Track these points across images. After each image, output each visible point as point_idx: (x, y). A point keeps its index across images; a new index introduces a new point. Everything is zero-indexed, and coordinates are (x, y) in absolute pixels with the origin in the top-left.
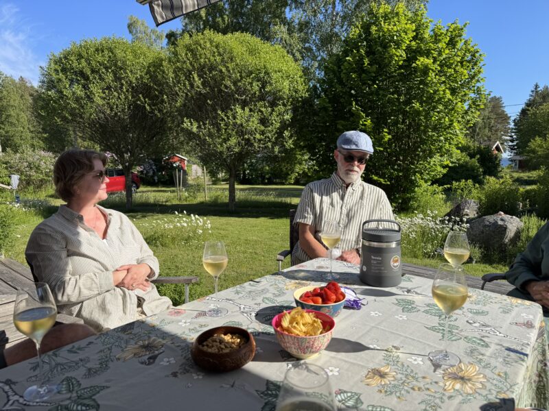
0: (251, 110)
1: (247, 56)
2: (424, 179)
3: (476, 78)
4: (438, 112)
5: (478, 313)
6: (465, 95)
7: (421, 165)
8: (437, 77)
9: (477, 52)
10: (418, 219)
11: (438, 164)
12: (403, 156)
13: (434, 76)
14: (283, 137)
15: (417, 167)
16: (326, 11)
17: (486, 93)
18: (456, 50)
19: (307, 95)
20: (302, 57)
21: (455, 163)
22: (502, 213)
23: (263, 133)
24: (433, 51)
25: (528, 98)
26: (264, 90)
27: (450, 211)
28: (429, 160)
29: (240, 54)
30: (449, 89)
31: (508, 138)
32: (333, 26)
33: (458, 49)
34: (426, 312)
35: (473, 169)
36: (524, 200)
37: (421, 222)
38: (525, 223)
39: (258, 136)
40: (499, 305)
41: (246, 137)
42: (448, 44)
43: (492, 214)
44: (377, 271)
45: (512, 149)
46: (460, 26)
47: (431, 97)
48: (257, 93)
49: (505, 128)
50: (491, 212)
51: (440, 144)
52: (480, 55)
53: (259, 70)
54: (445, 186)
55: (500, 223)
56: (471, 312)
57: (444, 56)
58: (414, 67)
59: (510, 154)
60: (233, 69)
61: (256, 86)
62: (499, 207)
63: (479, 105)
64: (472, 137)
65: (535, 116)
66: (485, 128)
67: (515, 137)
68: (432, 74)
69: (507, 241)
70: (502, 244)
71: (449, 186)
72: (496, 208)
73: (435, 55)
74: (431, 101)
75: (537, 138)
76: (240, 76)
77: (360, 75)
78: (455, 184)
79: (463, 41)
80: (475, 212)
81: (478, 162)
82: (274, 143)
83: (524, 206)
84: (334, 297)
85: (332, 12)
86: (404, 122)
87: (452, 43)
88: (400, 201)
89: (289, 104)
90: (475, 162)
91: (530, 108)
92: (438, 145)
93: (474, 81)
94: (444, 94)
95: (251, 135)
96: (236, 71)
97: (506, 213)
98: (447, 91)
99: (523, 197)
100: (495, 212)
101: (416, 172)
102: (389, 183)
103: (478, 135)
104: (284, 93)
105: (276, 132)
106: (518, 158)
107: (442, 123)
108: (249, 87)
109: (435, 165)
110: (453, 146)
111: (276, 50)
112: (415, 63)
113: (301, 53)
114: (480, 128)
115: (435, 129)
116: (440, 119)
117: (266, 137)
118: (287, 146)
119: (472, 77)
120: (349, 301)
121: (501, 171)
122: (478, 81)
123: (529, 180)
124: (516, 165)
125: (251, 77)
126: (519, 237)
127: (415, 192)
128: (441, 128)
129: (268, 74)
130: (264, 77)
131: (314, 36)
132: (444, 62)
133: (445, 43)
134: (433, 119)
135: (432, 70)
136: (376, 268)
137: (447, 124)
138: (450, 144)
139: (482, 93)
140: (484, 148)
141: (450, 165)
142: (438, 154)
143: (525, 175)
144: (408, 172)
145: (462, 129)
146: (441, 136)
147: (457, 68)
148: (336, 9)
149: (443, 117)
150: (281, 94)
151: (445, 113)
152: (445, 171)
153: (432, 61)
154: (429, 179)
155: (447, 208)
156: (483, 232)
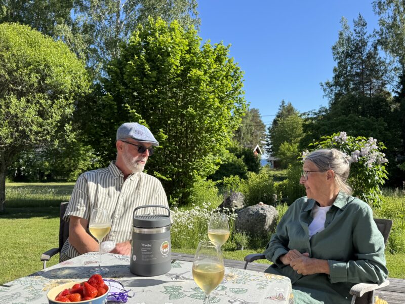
0: (28, 101)
1: (25, 46)
2: (201, 175)
3: (239, 91)
4: (210, 117)
5: (238, 291)
6: (231, 104)
7: (197, 162)
8: (208, 87)
9: (238, 69)
10: (195, 211)
11: (211, 162)
12: (183, 154)
13: (205, 86)
14: (64, 131)
15: (194, 164)
16: (111, 18)
17: (246, 103)
18: (222, 66)
19: (90, 91)
20: (87, 57)
21: (225, 161)
22: (262, 203)
23: (41, 126)
24: (204, 65)
25: (278, 111)
26: (43, 82)
27: (222, 204)
28: (204, 157)
29: (17, 44)
30: (218, 98)
31: (266, 143)
32: (118, 32)
33: (223, 65)
34: (192, 296)
35: (240, 167)
36: (278, 193)
37: (198, 213)
38: (280, 211)
39: (35, 128)
40: (257, 282)
41: (21, 128)
42: (216, 61)
43: (255, 204)
44: (148, 260)
45: (268, 152)
46: (224, 47)
47: (203, 104)
48: (36, 85)
49: (263, 134)
50: (254, 202)
51: (213, 144)
52: (241, 72)
53: (38, 62)
54: (218, 181)
55: (261, 212)
56: (232, 292)
57: (213, 70)
58: (189, 77)
59: (267, 155)
60: (9, 59)
61: (34, 78)
62: (259, 199)
63: (241, 113)
64: (238, 141)
65: (283, 125)
66: (248, 133)
67: (270, 142)
68: (203, 85)
69: (267, 227)
70: (263, 231)
71: (221, 181)
72: (257, 199)
73: (205, 68)
74: (203, 106)
75: (285, 143)
76: (17, 66)
77: (142, 79)
78: (226, 179)
79: (227, 59)
80: (242, 204)
81: (244, 162)
82: (52, 136)
83: (279, 197)
84: (96, 291)
85: (117, 20)
86: (182, 124)
87: (218, 60)
88: (181, 195)
89: (72, 98)
90: (241, 161)
91: (279, 119)
92: (211, 145)
93: (236, 93)
94: (213, 102)
95: (27, 127)
96: (12, 61)
97: (265, 203)
98: (216, 99)
99: (277, 190)
100: (257, 202)
101: (194, 168)
102: (171, 179)
103: (243, 139)
104: (65, 87)
105: (56, 125)
106: (273, 159)
107: (213, 126)
108: (26, 78)
109: (209, 162)
110: (223, 146)
111: (58, 46)
112: (189, 73)
113: (85, 53)
114: (244, 134)
115: (207, 131)
116: (211, 123)
117: (44, 130)
118: (69, 140)
119: (236, 89)
120: (114, 294)
121: (261, 169)
122: (240, 93)
123: (282, 177)
124: (272, 165)
125: (29, 68)
126: (276, 224)
127: (193, 187)
128: (213, 130)
129: (49, 67)
130: (44, 70)
131: (98, 39)
132: (212, 74)
133: (213, 59)
134: (206, 122)
135: (204, 81)
136: (146, 256)
137: (217, 126)
138: (220, 144)
139: (243, 103)
140: (248, 150)
141: (221, 163)
142: (212, 153)
143: (278, 173)
144: (187, 169)
145: (229, 132)
146: (213, 137)
147: (224, 81)
148: (120, 18)
149: (214, 121)
150: (62, 87)
151: (215, 117)
152: (217, 168)
153: (203, 73)
154: (204, 175)
155: (220, 200)
156: (248, 221)
